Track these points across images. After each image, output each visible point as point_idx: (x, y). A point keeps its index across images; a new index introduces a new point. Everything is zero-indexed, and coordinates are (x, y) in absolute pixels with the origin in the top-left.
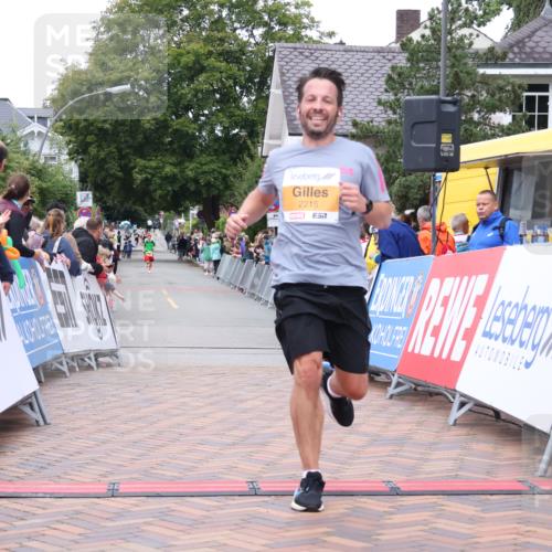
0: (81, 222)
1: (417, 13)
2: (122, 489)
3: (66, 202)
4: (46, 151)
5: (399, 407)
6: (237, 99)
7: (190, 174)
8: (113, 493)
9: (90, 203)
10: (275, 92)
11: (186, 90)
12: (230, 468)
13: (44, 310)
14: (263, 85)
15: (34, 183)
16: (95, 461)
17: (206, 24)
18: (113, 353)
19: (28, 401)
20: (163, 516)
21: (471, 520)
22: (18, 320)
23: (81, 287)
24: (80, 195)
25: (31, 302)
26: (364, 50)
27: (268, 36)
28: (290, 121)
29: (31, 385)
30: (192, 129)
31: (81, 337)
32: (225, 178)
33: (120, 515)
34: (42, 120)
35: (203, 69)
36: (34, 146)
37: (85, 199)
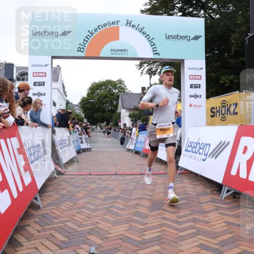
0: (84, 125)
1: (145, 88)
2: (92, 174)
3: (82, 121)
4: (79, 112)
5: (143, 159)
6: (113, 102)
7: (104, 116)
8: (90, 175)
9: (86, 121)
10: (120, 101)
11: (104, 101)
12: (112, 170)
13: (78, 141)
14: (118, 100)
15: (76, 117)
16: (87, 169)
17: (108, 89)
18: (90, 149)
19: (75, 157)
20: (100, 179)
21: (156, 179)
22: (73, 142)
23: (84, 136)
24: (84, 120)
25: (76, 139)
26: (135, 94)
27: (119, 91)
28: (123, 106)
29: (75, 154)
30: (105, 107)
31: (84, 146)
32: (111, 116)
33: (92, 178)
34: (78, 106)
35: (107, 97)
36: (76, 111)
37: (85, 120)
